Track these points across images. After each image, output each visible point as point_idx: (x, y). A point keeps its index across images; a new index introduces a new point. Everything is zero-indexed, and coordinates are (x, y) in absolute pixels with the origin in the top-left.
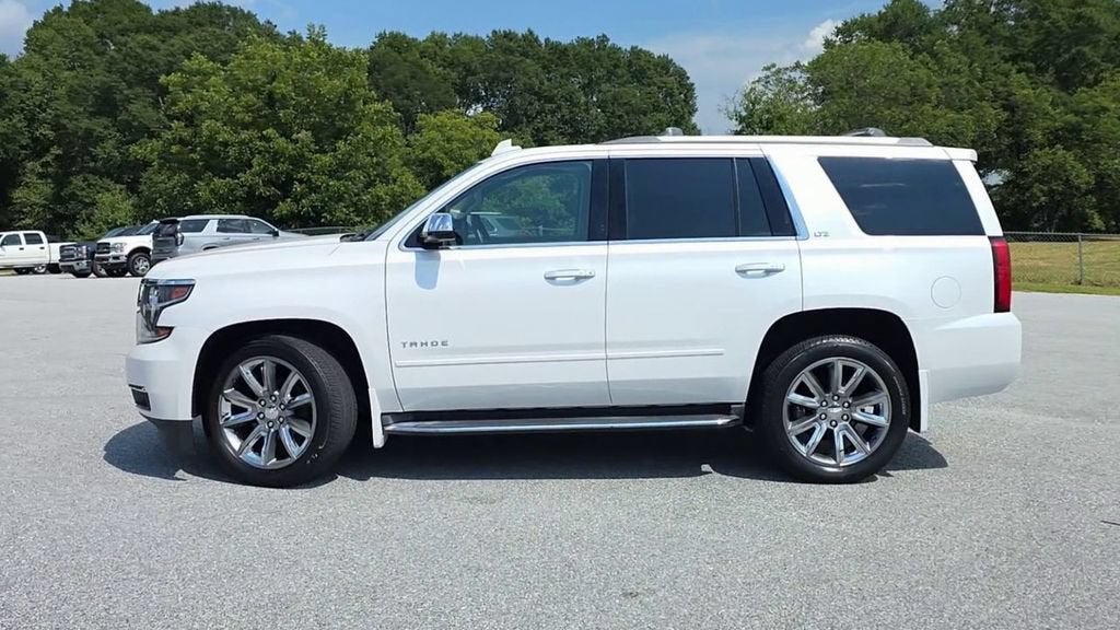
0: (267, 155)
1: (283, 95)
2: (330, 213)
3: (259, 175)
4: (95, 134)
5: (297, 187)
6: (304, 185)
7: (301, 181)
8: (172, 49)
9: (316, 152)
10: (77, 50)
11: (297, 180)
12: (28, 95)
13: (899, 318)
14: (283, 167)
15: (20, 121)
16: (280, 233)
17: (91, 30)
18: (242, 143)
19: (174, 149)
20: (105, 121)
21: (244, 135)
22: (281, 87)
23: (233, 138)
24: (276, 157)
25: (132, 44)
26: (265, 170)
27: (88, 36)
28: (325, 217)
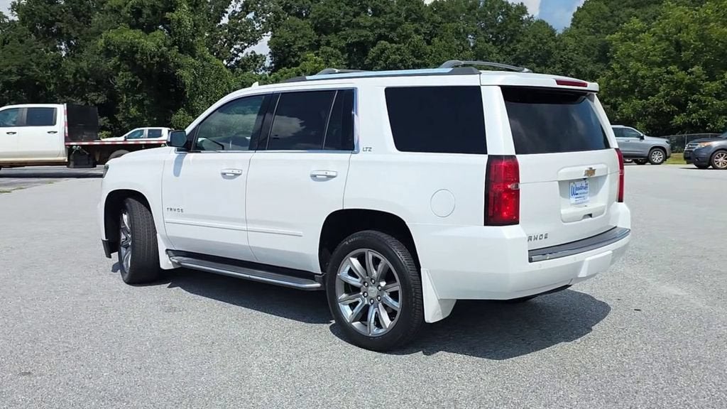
0: (672, 84)
1: (685, 42)
2: (713, 124)
3: (663, 98)
4: (596, 74)
5: (690, 105)
6: (695, 104)
7: (694, 101)
8: (646, 16)
9: (707, 80)
10: (598, 22)
11: (691, 101)
12: (564, 52)
13: (403, 223)
14: (680, 92)
15: (559, 68)
16: (645, 137)
17: (607, 8)
18: (654, 76)
19: (612, 82)
20: (601, 65)
21: (656, 70)
22: (683, 37)
23: (649, 74)
24: (677, 84)
25: (622, 16)
26: (668, 94)
27: (604, 13)
28: (709, 126)
